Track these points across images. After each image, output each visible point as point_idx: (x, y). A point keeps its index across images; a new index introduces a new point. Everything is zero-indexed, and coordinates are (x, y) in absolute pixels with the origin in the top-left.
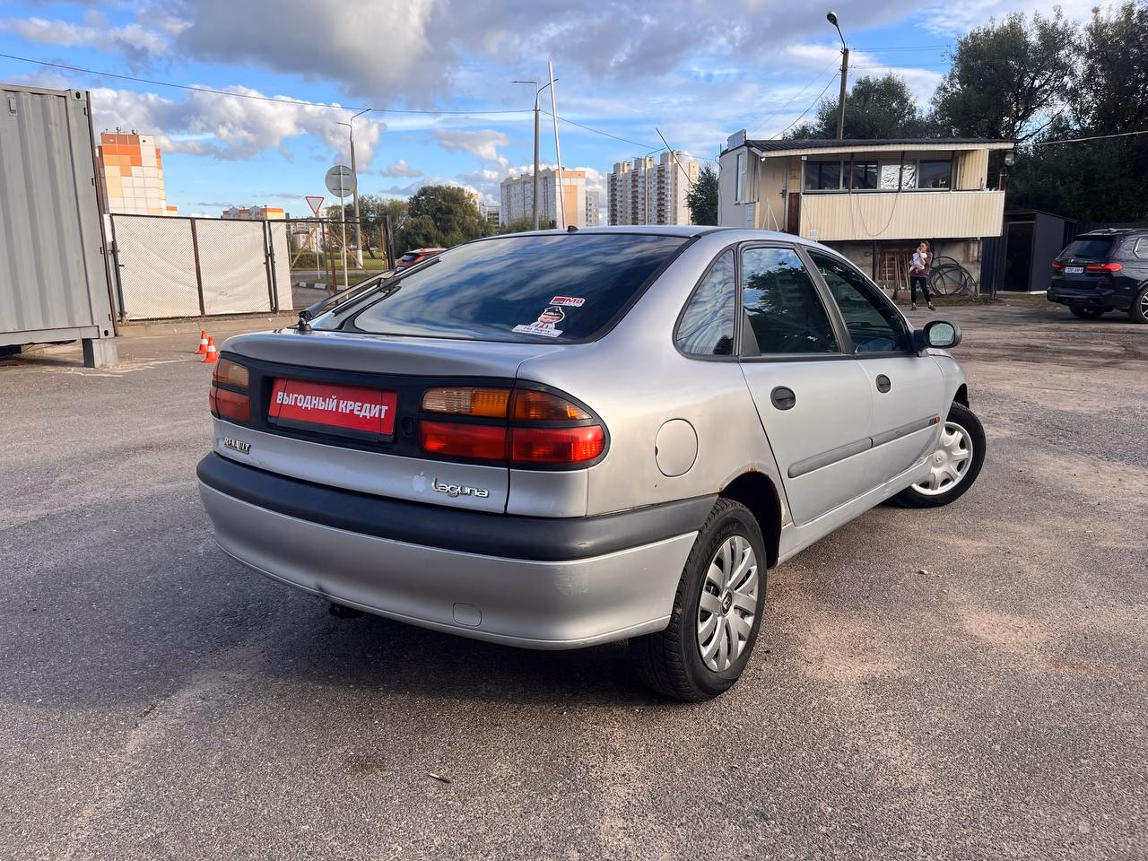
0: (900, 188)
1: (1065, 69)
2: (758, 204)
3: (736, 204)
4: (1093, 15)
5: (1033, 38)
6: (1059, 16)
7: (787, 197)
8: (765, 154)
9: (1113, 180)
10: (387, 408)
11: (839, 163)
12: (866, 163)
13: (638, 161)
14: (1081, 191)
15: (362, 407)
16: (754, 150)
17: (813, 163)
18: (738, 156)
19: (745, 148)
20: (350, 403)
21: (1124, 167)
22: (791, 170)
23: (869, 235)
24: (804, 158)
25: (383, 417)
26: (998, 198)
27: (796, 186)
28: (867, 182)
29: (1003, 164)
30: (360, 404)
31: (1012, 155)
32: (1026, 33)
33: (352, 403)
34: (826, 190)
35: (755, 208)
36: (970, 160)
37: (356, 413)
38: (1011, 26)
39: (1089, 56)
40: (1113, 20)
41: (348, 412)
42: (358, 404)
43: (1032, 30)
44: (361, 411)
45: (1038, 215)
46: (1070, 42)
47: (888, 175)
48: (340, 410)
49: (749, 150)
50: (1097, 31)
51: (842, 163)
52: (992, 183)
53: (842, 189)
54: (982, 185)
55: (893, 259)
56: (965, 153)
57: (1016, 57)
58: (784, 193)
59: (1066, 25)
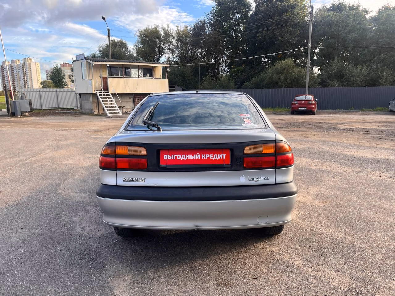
0: (139, 77)
1: (171, 43)
2: (93, 81)
3: (83, 80)
4: (177, 28)
5: (162, 33)
6: (168, 27)
7: (102, 78)
8: (94, 63)
9: (189, 77)
10: (226, 155)
11: (118, 67)
12: (126, 68)
13: (13, 61)
14: (182, 80)
15: (213, 156)
16: (89, 61)
17: (111, 67)
18: (81, 63)
19: (85, 60)
20: (207, 155)
21: (192, 73)
22: (102, 69)
23: (131, 92)
24: (108, 65)
25: (224, 158)
26: (167, 81)
27: (105, 74)
28: (127, 74)
29: (167, 71)
30: (213, 155)
31: (169, 68)
32: (160, 31)
33: (208, 155)
34: (115, 76)
35: (92, 82)
36: (157, 69)
37: (211, 158)
38: (155, 28)
39: (177, 40)
40: (182, 30)
41: (207, 158)
42: (211, 155)
43: (161, 30)
44: (213, 157)
45: (176, 87)
46: (172, 35)
47: (134, 72)
48: (202, 158)
49: (86, 61)
50: (178, 33)
51: (119, 67)
52: (164, 77)
53: (120, 76)
54: (161, 77)
55: (138, 100)
56: (155, 67)
57: (158, 38)
58: (100, 77)
59: (170, 30)
